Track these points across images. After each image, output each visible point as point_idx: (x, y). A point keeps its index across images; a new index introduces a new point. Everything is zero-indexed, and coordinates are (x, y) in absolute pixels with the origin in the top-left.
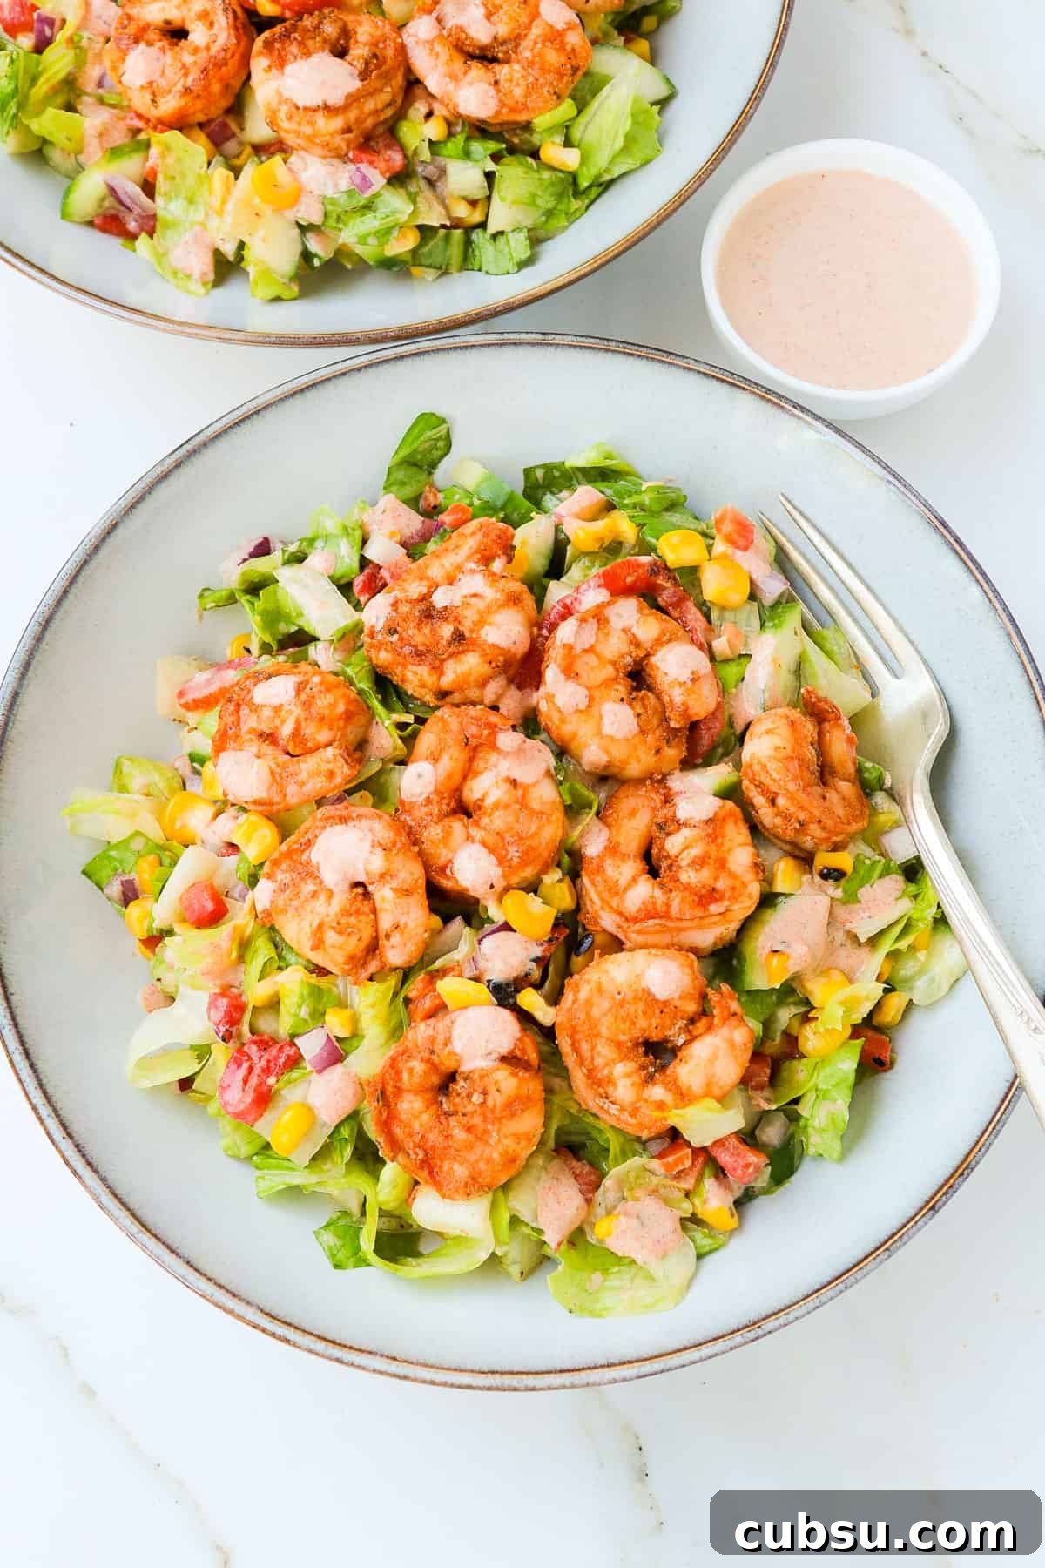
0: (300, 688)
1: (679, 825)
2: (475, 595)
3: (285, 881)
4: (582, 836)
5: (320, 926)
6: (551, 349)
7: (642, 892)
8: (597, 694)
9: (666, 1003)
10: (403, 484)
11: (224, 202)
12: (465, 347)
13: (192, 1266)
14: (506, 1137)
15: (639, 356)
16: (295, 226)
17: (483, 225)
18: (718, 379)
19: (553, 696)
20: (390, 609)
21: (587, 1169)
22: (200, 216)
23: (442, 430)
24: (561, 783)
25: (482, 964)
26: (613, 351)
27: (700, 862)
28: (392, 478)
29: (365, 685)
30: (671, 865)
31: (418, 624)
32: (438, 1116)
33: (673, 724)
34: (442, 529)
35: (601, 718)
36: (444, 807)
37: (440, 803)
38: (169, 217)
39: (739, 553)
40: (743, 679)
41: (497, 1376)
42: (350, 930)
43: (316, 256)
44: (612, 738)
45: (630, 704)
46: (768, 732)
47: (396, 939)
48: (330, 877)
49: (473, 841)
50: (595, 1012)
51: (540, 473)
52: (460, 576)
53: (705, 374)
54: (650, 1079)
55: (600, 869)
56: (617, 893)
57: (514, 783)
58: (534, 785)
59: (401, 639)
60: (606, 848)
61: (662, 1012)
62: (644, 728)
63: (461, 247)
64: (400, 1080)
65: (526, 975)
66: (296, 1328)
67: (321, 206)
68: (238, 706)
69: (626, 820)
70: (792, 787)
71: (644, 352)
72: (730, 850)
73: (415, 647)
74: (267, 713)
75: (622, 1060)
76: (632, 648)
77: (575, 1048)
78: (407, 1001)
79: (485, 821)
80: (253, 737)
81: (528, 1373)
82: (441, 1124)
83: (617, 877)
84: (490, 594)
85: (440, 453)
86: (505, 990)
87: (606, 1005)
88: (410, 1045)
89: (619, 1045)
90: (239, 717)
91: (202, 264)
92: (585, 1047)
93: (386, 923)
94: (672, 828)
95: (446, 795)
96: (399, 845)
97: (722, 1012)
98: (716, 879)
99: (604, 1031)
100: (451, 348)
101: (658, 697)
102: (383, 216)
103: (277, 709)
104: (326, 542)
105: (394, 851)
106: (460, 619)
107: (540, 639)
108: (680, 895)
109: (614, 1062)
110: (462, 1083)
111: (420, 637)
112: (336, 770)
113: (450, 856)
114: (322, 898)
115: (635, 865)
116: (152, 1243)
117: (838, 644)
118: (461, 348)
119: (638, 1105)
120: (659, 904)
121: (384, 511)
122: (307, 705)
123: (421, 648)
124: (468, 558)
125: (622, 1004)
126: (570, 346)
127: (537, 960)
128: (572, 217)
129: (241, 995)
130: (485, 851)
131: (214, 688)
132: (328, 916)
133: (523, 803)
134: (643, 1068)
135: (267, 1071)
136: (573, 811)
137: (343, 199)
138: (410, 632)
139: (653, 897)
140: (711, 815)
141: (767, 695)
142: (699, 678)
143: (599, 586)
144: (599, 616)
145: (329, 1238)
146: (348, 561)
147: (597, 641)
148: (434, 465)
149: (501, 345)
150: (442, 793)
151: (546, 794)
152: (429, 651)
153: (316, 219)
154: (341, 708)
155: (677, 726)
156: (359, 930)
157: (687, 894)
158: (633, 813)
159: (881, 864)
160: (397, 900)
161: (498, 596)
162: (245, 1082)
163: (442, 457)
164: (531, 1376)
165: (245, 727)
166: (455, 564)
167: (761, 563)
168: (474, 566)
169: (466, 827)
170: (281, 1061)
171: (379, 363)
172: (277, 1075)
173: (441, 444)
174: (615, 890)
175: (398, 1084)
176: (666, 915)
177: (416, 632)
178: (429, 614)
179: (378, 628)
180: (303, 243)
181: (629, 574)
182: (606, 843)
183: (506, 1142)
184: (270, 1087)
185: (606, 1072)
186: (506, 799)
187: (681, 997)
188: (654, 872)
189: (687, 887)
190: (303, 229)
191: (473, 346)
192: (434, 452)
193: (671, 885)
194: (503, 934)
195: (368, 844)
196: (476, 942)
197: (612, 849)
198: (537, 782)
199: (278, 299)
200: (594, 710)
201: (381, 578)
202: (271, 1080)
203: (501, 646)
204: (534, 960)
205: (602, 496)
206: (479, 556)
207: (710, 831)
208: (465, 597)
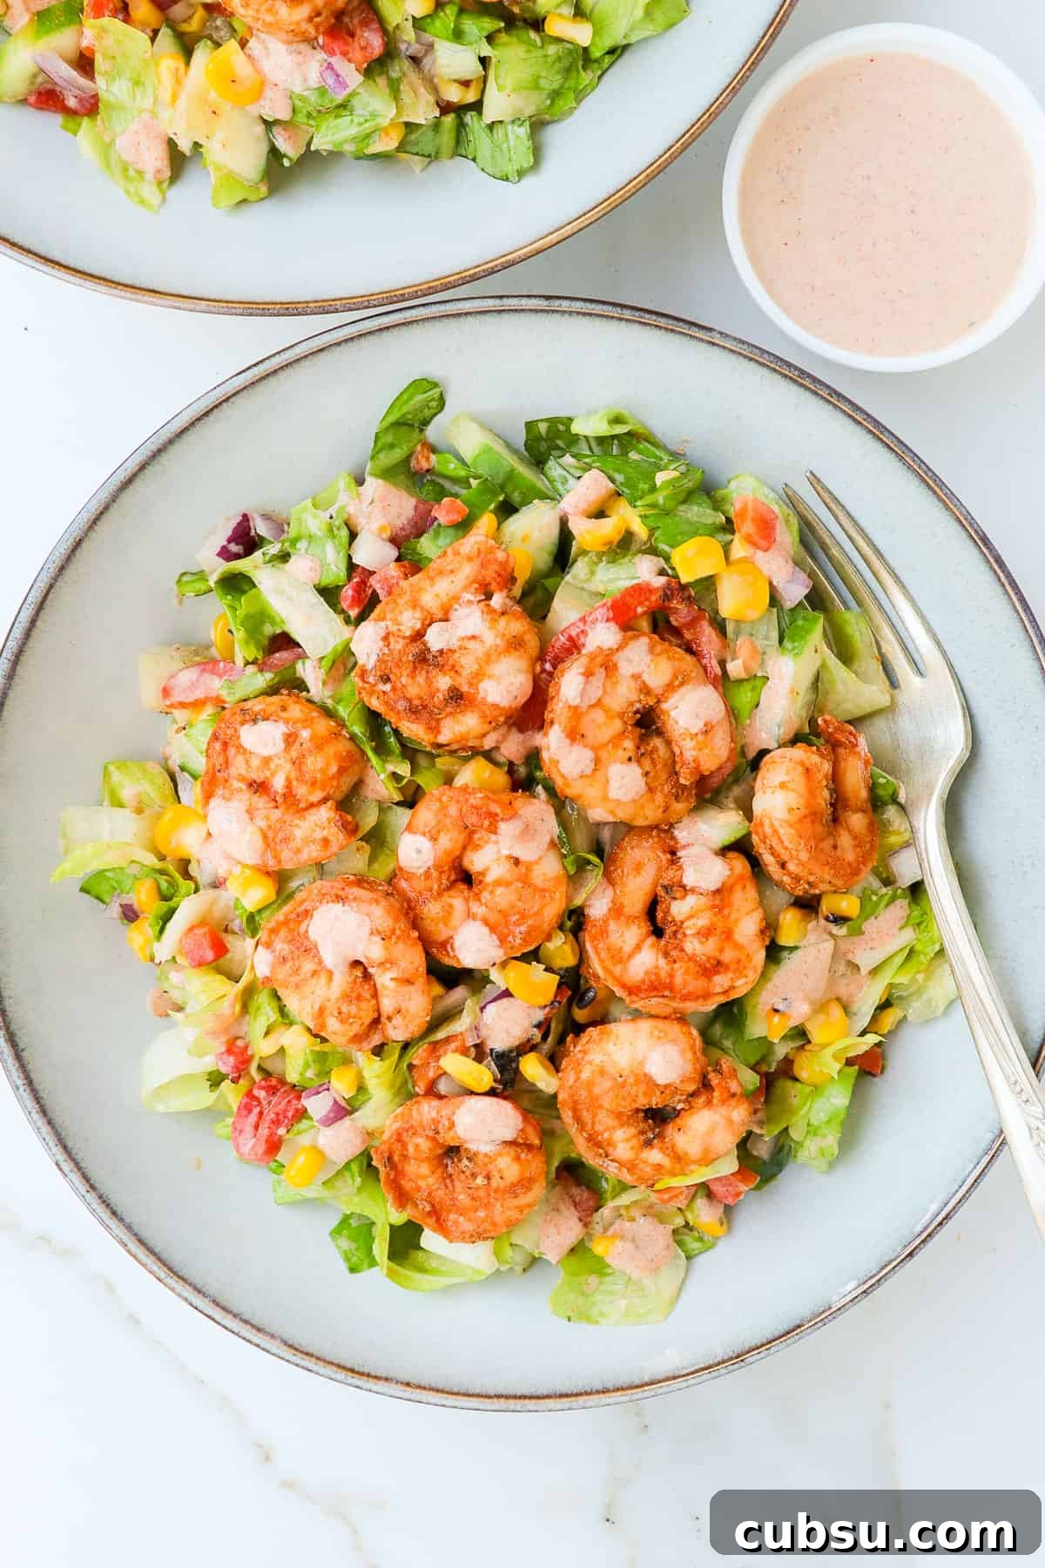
0: (290, 739)
1: (685, 890)
2: (474, 637)
3: (283, 953)
4: (587, 899)
5: (322, 1011)
6: (557, 316)
7: (645, 961)
8: (603, 754)
9: (667, 1086)
10: (392, 446)
11: (175, 97)
12: (459, 315)
13: (218, 1305)
14: (509, 1209)
15: (657, 326)
16: (260, 121)
17: (477, 106)
18: (745, 357)
19: (558, 762)
20: (381, 644)
21: (586, 1195)
22: (147, 103)
23: (435, 393)
24: (564, 856)
25: (484, 1032)
26: (627, 320)
27: (705, 934)
28: (379, 445)
29: (358, 729)
30: (676, 932)
31: (412, 672)
32: (444, 1179)
33: (682, 781)
34: (436, 523)
35: (607, 782)
36: (444, 881)
37: (440, 879)
38: (112, 99)
39: (760, 554)
40: (757, 706)
41: (502, 1400)
42: (351, 1020)
43: (285, 156)
44: (618, 802)
45: (638, 762)
46: (783, 786)
47: (397, 1021)
48: (330, 957)
49: (474, 919)
50: (596, 1091)
51: (543, 427)
52: (456, 606)
53: (732, 351)
54: (648, 1144)
55: (604, 933)
56: (621, 961)
57: (517, 862)
58: (537, 862)
59: (394, 689)
60: (610, 910)
61: (662, 1093)
62: (652, 785)
63: (453, 134)
64: (406, 1149)
65: (529, 1040)
66: (318, 1358)
67: (289, 101)
68: (225, 745)
69: (631, 877)
70: (804, 856)
71: (663, 322)
72: (737, 921)
73: (410, 701)
74: (255, 762)
75: (622, 1126)
76: (642, 697)
77: (578, 1118)
78: (411, 1067)
79: (486, 896)
80: (244, 787)
81: (531, 1397)
82: (447, 1187)
83: (621, 944)
84: (490, 639)
85: (432, 411)
86: (509, 1056)
87: (607, 1084)
88: (415, 1124)
89: (619, 1115)
90: (227, 758)
91: (154, 159)
92: (586, 1115)
93: (387, 1005)
94: (678, 895)
95: (446, 868)
96: (398, 932)
97: (722, 1096)
98: (722, 950)
99: (606, 1104)
100: (443, 316)
101: (668, 743)
102: (362, 120)
103: (267, 761)
104: (310, 543)
105: (394, 939)
106: (457, 668)
107: (544, 675)
108: (683, 965)
109: (614, 1129)
110: (465, 1162)
111: (415, 687)
112: (331, 838)
113: (451, 934)
114: (323, 979)
115: (639, 932)
116: (179, 1286)
117: (860, 631)
118: (454, 316)
119: (637, 1162)
120: (663, 974)
121: (372, 502)
122: (298, 763)
123: (416, 702)
124: (465, 588)
125: (623, 1086)
126: (578, 313)
127: (538, 1026)
128: (580, 96)
129: (246, 1047)
130: (486, 930)
131: (199, 694)
132: (329, 1000)
133: (525, 880)
134: (642, 1133)
135: (277, 1123)
136: (576, 877)
137: (313, 98)
138: (404, 680)
139: (657, 967)
140: (718, 885)
141: (782, 731)
142: (712, 727)
143: (608, 620)
144: (607, 664)
145: (345, 1244)
146: (335, 572)
147: (605, 692)
148: (426, 423)
149: (500, 312)
150: (441, 867)
151: (549, 868)
152: (425, 707)
153: (284, 115)
154: (334, 769)
155: (687, 783)
156: (360, 1018)
157: (691, 964)
158: (638, 868)
159: (888, 896)
160: (398, 989)
161: (499, 641)
162: (256, 1127)
163: (436, 414)
164: (533, 1401)
165: (233, 771)
166: (451, 595)
167: (782, 562)
168: (472, 598)
169: (467, 900)
170: (290, 1114)
171: (360, 335)
172: (287, 1126)
173: (434, 404)
174: (619, 958)
175: (405, 1153)
176: (671, 987)
177: (410, 681)
178: (424, 659)
179: (369, 667)
180: (270, 140)
181: (640, 604)
182: (610, 905)
183: (509, 1213)
184: (281, 1137)
185: (606, 1135)
186: (508, 876)
187: (682, 1082)
188: (658, 932)
189: (691, 958)
190: (268, 125)
191: (467, 314)
192: (426, 411)
193: (674, 953)
194: (505, 1001)
195: (367, 930)
196: (478, 1010)
197: (617, 911)
198: (540, 858)
199: (244, 201)
200: (599, 775)
201: (371, 586)
202: (281, 1131)
203: (502, 705)
204: (535, 1026)
205: (612, 485)
206: (476, 585)
207: (717, 902)
208: (463, 639)
